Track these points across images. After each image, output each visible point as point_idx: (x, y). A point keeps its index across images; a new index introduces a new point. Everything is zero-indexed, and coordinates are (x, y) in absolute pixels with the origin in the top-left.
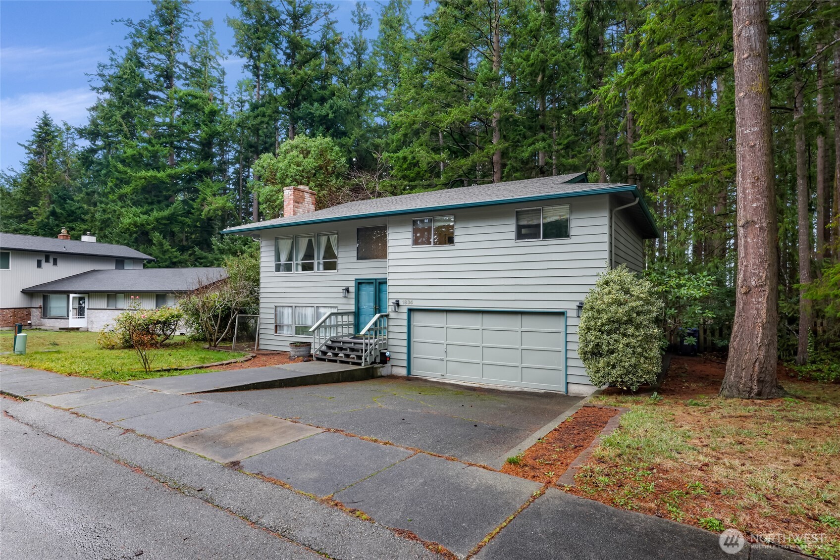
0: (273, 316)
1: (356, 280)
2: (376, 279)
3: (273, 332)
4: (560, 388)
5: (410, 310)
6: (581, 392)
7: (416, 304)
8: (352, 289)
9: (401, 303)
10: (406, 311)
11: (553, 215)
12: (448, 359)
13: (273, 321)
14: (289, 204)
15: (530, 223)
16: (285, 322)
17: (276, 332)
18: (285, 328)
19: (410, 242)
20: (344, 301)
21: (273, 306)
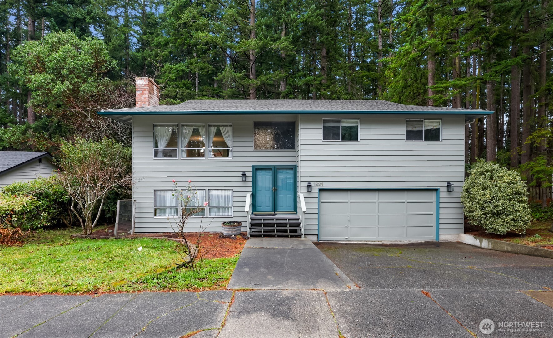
0: (152, 200)
1: (253, 166)
2: (274, 166)
3: (153, 215)
4: (432, 238)
5: (321, 190)
6: (447, 239)
7: (326, 186)
8: (249, 174)
9: (313, 185)
10: (317, 191)
11: (429, 125)
12: (351, 225)
13: (152, 205)
14: (142, 94)
15: (414, 129)
16: (168, 205)
17: (155, 215)
18: (168, 211)
19: (321, 137)
20: (241, 184)
21: (152, 190)
